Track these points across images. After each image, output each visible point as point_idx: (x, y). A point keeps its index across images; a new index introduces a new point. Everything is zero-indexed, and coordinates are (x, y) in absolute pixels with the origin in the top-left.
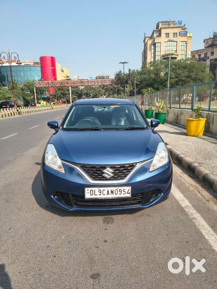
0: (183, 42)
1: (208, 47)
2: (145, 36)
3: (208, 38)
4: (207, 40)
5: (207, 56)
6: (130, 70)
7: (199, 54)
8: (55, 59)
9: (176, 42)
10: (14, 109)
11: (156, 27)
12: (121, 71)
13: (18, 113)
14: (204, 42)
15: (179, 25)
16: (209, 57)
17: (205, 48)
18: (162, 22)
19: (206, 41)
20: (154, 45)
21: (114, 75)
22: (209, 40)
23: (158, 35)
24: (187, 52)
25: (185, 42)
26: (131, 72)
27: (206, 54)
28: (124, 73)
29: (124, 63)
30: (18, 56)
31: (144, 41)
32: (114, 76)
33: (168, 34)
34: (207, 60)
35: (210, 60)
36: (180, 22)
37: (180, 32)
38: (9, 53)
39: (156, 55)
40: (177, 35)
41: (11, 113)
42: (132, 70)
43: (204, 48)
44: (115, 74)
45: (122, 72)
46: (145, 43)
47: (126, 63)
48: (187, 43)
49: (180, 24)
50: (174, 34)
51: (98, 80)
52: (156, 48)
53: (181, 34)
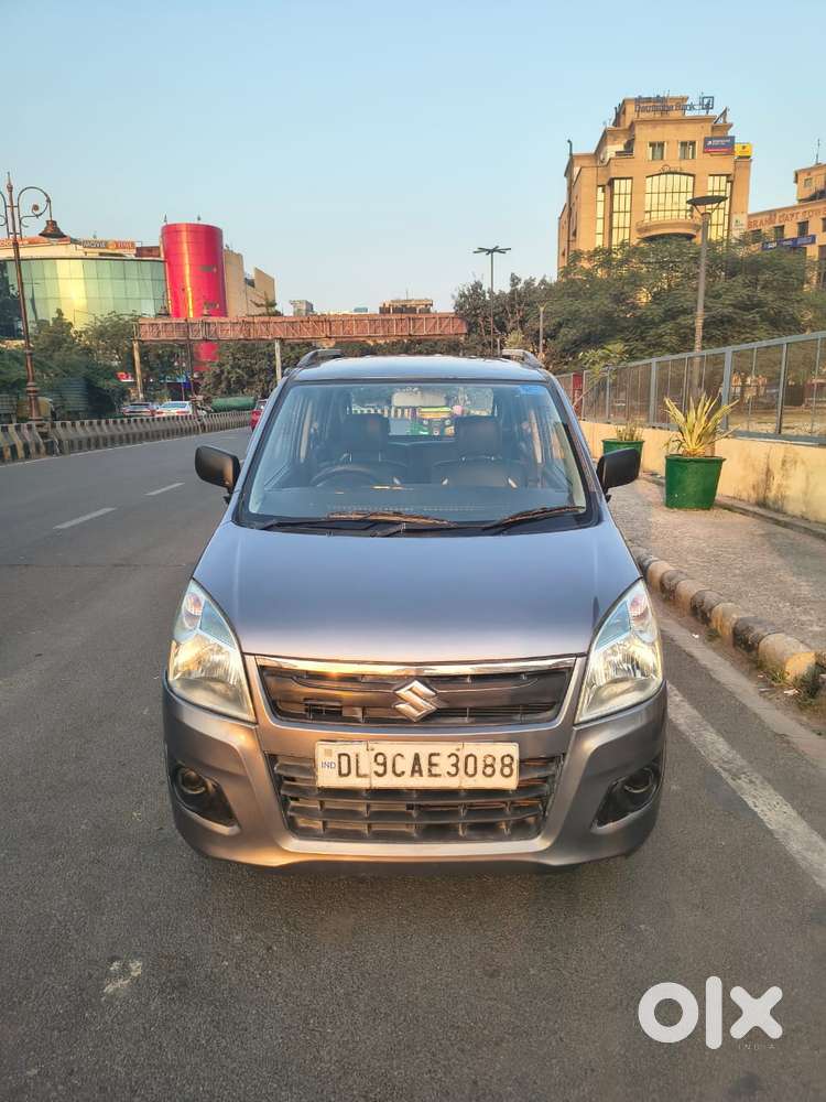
0: (717, 178)
1: (813, 198)
2: (571, 154)
3: (812, 164)
4: (808, 171)
5: (810, 233)
6: (514, 280)
7: (777, 224)
8: (221, 236)
9: (691, 178)
10: (30, 427)
11: (614, 117)
12: (478, 286)
13: (46, 444)
14: (796, 181)
15: (703, 113)
16: (814, 237)
17: (800, 201)
18: (638, 101)
19: (802, 177)
20: (608, 189)
21: (453, 297)
22: (814, 173)
23: (621, 148)
24: (734, 217)
25: (728, 176)
26: (519, 287)
27: (803, 226)
28: (491, 292)
29: (490, 252)
30: (49, 201)
31: (568, 172)
32: (453, 302)
33: (661, 145)
34: (808, 246)
35: (820, 246)
36: (706, 101)
37: (706, 140)
38: (10, 189)
39: (615, 224)
40: (693, 149)
41: (13, 448)
42: (523, 282)
43: (796, 203)
44: (456, 295)
45: (485, 288)
46: (571, 181)
47: (499, 251)
48: (732, 182)
49: (708, 107)
50: (684, 144)
51: (387, 317)
52: (616, 197)
53: (711, 147)
